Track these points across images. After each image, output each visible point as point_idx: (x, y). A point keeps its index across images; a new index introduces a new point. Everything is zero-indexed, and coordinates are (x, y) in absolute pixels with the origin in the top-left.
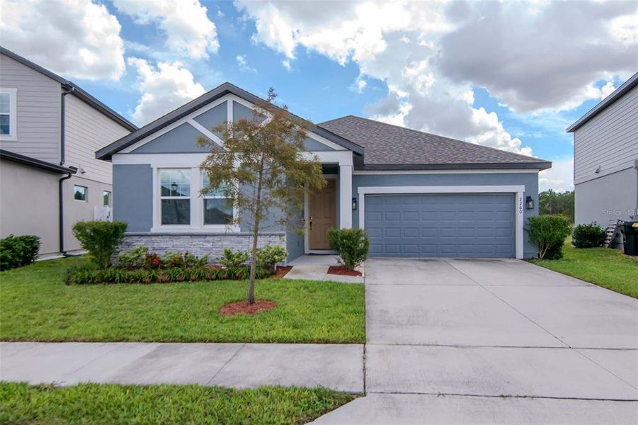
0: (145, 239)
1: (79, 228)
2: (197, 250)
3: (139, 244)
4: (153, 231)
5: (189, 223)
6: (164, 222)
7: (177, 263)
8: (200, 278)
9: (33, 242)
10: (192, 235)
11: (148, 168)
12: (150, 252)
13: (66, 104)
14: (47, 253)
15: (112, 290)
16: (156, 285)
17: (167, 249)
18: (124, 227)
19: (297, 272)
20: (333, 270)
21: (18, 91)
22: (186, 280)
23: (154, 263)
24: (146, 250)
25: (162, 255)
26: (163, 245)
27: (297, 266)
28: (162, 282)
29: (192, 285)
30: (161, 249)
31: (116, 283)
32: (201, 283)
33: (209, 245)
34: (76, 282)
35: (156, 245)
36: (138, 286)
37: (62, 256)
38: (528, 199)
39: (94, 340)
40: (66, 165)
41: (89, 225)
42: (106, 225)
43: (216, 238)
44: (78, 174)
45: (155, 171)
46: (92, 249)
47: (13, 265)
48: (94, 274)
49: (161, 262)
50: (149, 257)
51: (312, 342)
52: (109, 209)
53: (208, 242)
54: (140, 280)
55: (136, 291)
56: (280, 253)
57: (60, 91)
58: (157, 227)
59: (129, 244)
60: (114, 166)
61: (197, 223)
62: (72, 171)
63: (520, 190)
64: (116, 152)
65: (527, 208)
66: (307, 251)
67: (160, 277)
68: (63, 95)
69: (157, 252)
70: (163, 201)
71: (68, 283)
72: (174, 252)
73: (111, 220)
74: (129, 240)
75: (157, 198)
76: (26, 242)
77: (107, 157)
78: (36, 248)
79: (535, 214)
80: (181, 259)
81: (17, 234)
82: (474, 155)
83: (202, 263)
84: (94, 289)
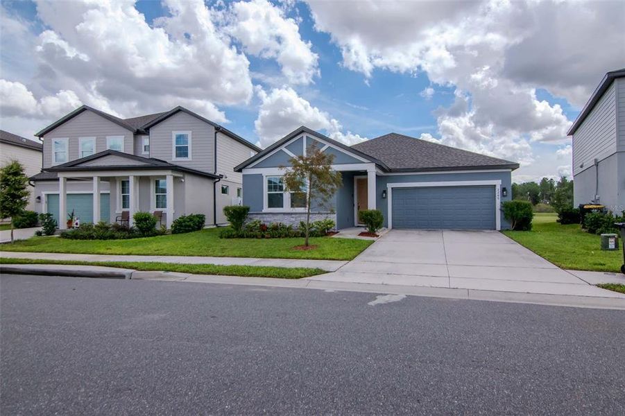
0: (259, 216)
1: (226, 209)
2: (286, 222)
3: (257, 218)
4: (263, 211)
5: (282, 207)
6: (270, 206)
7: (275, 228)
8: (286, 236)
9: (202, 218)
10: (284, 214)
11: (261, 176)
12: (262, 223)
13: (217, 137)
14: (209, 224)
15: (243, 241)
16: (264, 239)
17: (270, 221)
18: (248, 209)
19: (341, 234)
20: (362, 234)
21: (193, 132)
22: (279, 237)
23: (263, 228)
24: (259, 222)
25: (267, 224)
26: (269, 219)
27: (342, 232)
28: (267, 238)
29: (282, 239)
30: (268, 222)
31: (244, 238)
32: (286, 239)
33: (294, 219)
34: (225, 237)
35: (265, 219)
36: (255, 239)
37: (215, 226)
38: (504, 189)
39: (236, 257)
40: (218, 174)
41: (231, 207)
42: (239, 208)
43: (297, 215)
44: (224, 178)
45: (264, 178)
46: (232, 222)
47: (193, 230)
48: (234, 233)
49: (267, 228)
50: (261, 225)
51: (327, 259)
52: (240, 199)
53: (293, 217)
54: (256, 237)
55: (254, 241)
56: (331, 223)
57: (214, 131)
58: (266, 209)
59: (251, 219)
60: (244, 175)
61: (287, 207)
62: (221, 177)
63: (498, 183)
64: (244, 167)
65: (503, 196)
66: (356, 224)
67: (266, 236)
68: (216, 133)
69: (266, 223)
70: (269, 194)
71: (221, 237)
72: (275, 223)
73: (242, 205)
74: (251, 216)
75: (266, 192)
76: (200, 218)
77: (240, 171)
78: (204, 221)
79: (509, 199)
80: (277, 226)
81: (194, 214)
82: (467, 160)
83: (289, 228)
84: (234, 240)
